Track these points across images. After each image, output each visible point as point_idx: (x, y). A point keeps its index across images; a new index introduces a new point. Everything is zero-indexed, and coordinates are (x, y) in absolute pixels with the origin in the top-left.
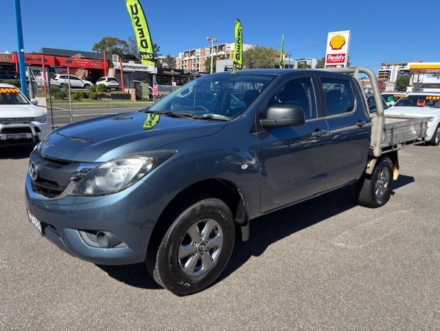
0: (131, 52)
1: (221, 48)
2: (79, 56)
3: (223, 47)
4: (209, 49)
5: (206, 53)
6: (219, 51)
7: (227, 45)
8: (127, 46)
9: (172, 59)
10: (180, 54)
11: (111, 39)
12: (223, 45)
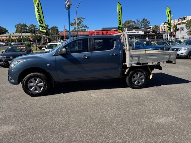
0: (137, 26)
1: (184, 19)
2: (113, 29)
3: (185, 18)
4: (177, 20)
5: (176, 22)
6: (183, 20)
7: (188, 17)
8: (135, 23)
9: (157, 26)
10: (162, 24)
11: (129, 21)
12: (186, 17)
